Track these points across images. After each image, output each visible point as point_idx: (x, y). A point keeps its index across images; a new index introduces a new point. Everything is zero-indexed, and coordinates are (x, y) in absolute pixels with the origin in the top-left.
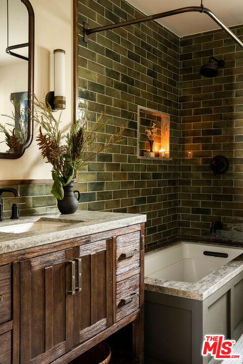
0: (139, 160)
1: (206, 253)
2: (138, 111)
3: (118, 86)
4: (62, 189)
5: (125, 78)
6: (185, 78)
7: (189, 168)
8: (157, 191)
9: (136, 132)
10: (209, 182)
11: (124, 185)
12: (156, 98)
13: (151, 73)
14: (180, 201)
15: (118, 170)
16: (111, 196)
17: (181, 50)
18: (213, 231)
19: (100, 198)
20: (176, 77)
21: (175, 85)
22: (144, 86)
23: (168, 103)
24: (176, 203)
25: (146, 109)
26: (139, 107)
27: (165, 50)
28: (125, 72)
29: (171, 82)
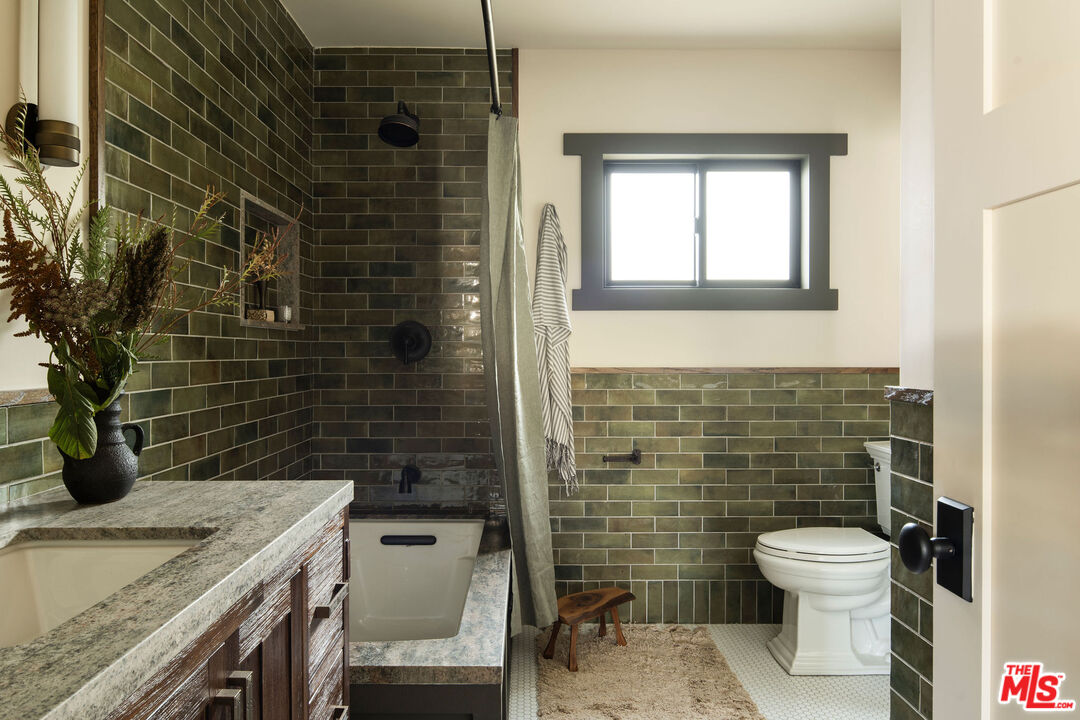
0: (244, 327)
1: (387, 540)
2: (242, 203)
3: (200, 130)
4: (92, 423)
5: (213, 112)
6: (326, 142)
7: (340, 348)
8: (277, 406)
9: (237, 256)
10: (388, 380)
11: (215, 394)
12: (276, 180)
13: (265, 116)
14: (317, 425)
15: (200, 355)
16: (185, 428)
17: (317, 77)
18: (406, 489)
19: (159, 437)
20: (307, 136)
21: (306, 154)
22: (252, 145)
23: (295, 193)
24: (311, 430)
25: (258, 201)
26: (244, 194)
27: (290, 68)
28: (215, 97)
29: (300, 146)
